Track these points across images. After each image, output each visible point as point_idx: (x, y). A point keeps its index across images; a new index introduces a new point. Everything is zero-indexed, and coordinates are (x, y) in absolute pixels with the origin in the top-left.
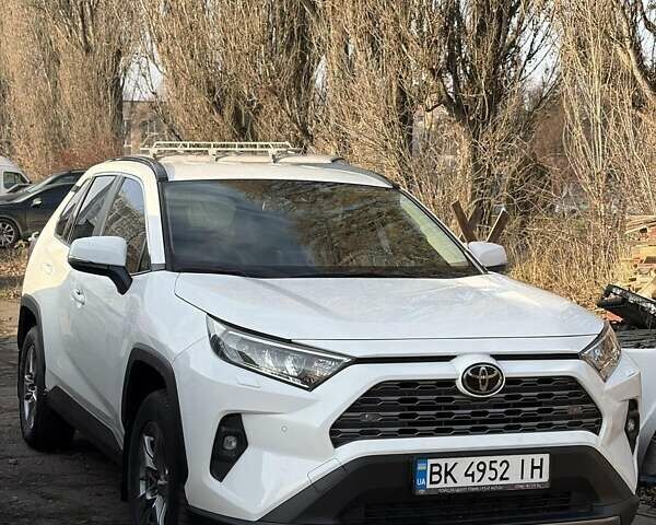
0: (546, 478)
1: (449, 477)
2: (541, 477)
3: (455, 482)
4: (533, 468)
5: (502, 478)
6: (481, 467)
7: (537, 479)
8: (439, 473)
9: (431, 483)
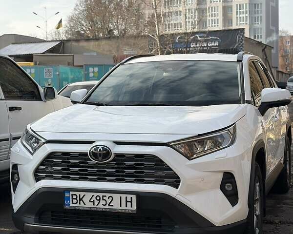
0: (134, 208)
1: (81, 202)
2: (131, 207)
3: (85, 204)
4: (127, 202)
5: (109, 205)
6: (98, 198)
7: (129, 207)
8: (76, 199)
9: (73, 203)
